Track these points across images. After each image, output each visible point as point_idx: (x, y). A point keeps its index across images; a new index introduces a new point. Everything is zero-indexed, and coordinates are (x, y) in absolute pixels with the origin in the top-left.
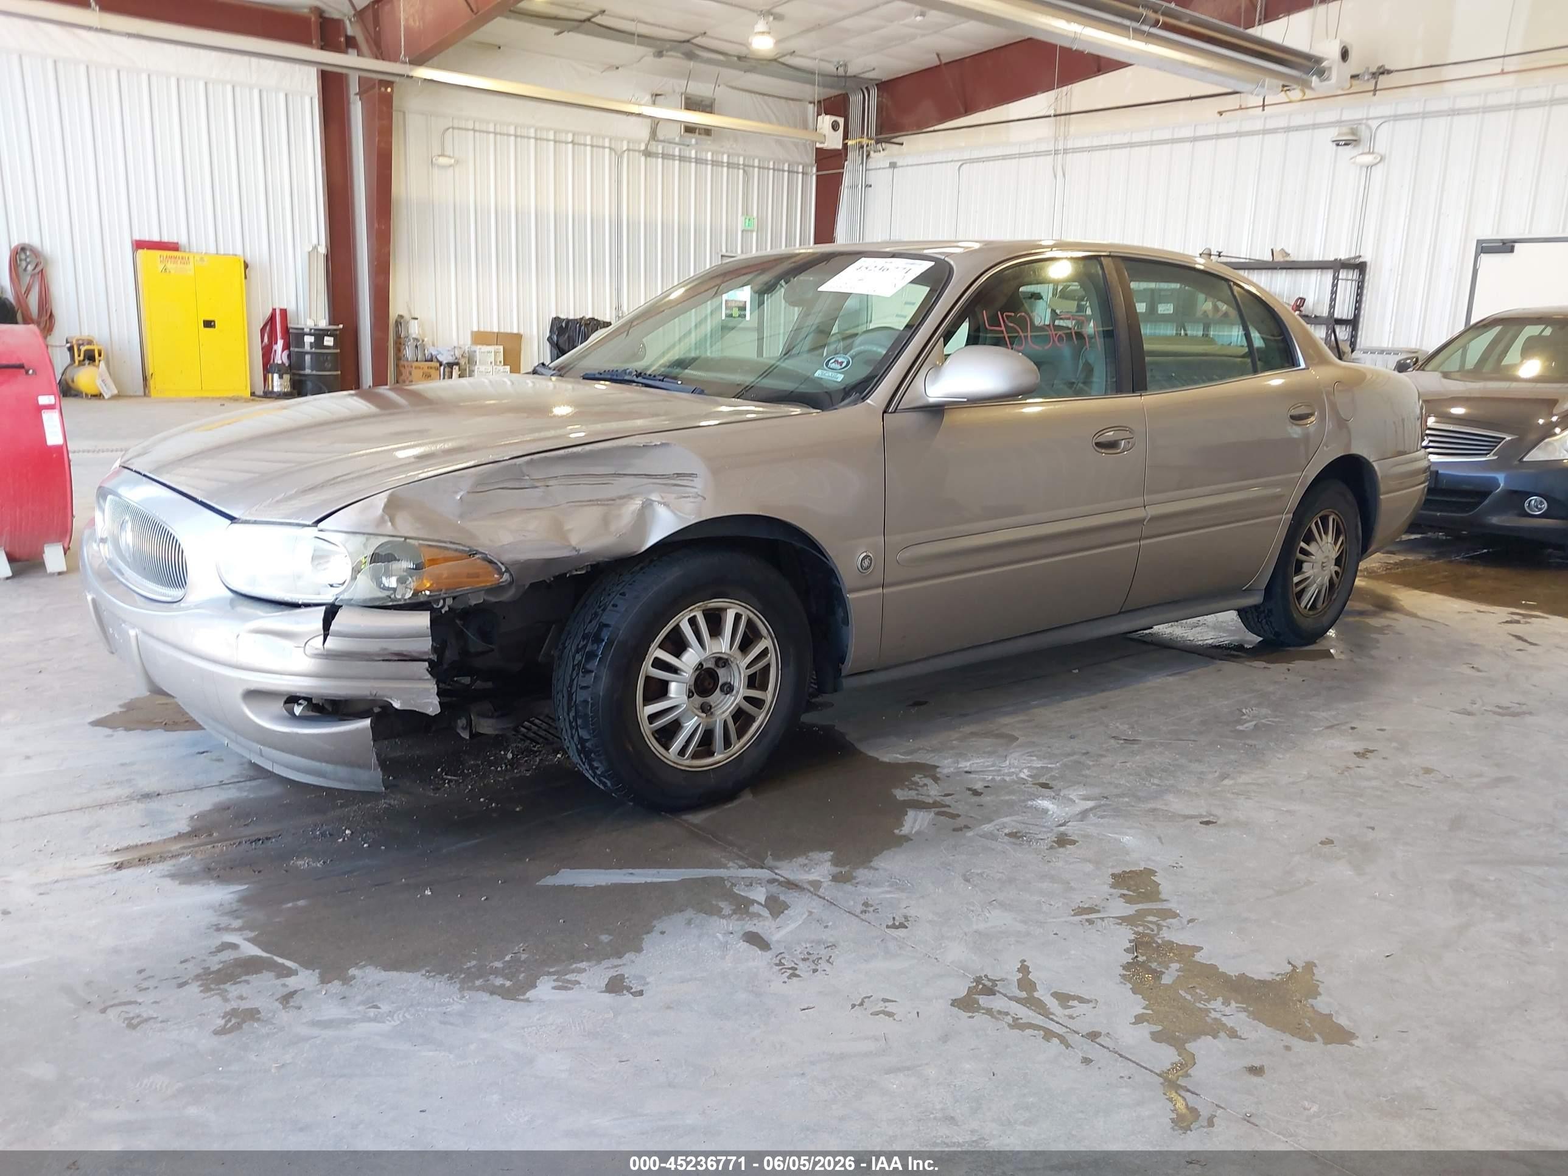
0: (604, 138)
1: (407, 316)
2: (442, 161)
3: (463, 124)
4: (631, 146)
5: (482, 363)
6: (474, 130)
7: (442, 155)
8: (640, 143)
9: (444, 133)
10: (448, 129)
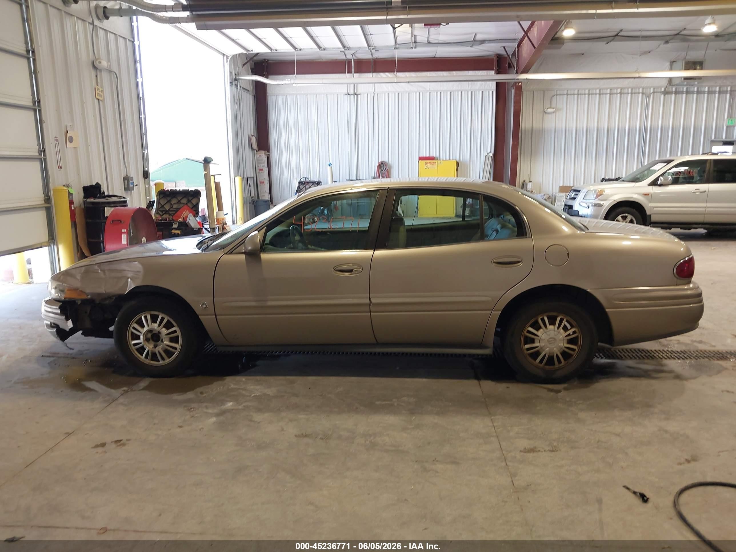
0: (639, 89)
1: (527, 181)
2: (549, 110)
3: (562, 92)
4: (656, 90)
5: (559, 201)
6: (567, 94)
7: (550, 108)
8: (661, 88)
9: (551, 98)
10: (554, 95)
